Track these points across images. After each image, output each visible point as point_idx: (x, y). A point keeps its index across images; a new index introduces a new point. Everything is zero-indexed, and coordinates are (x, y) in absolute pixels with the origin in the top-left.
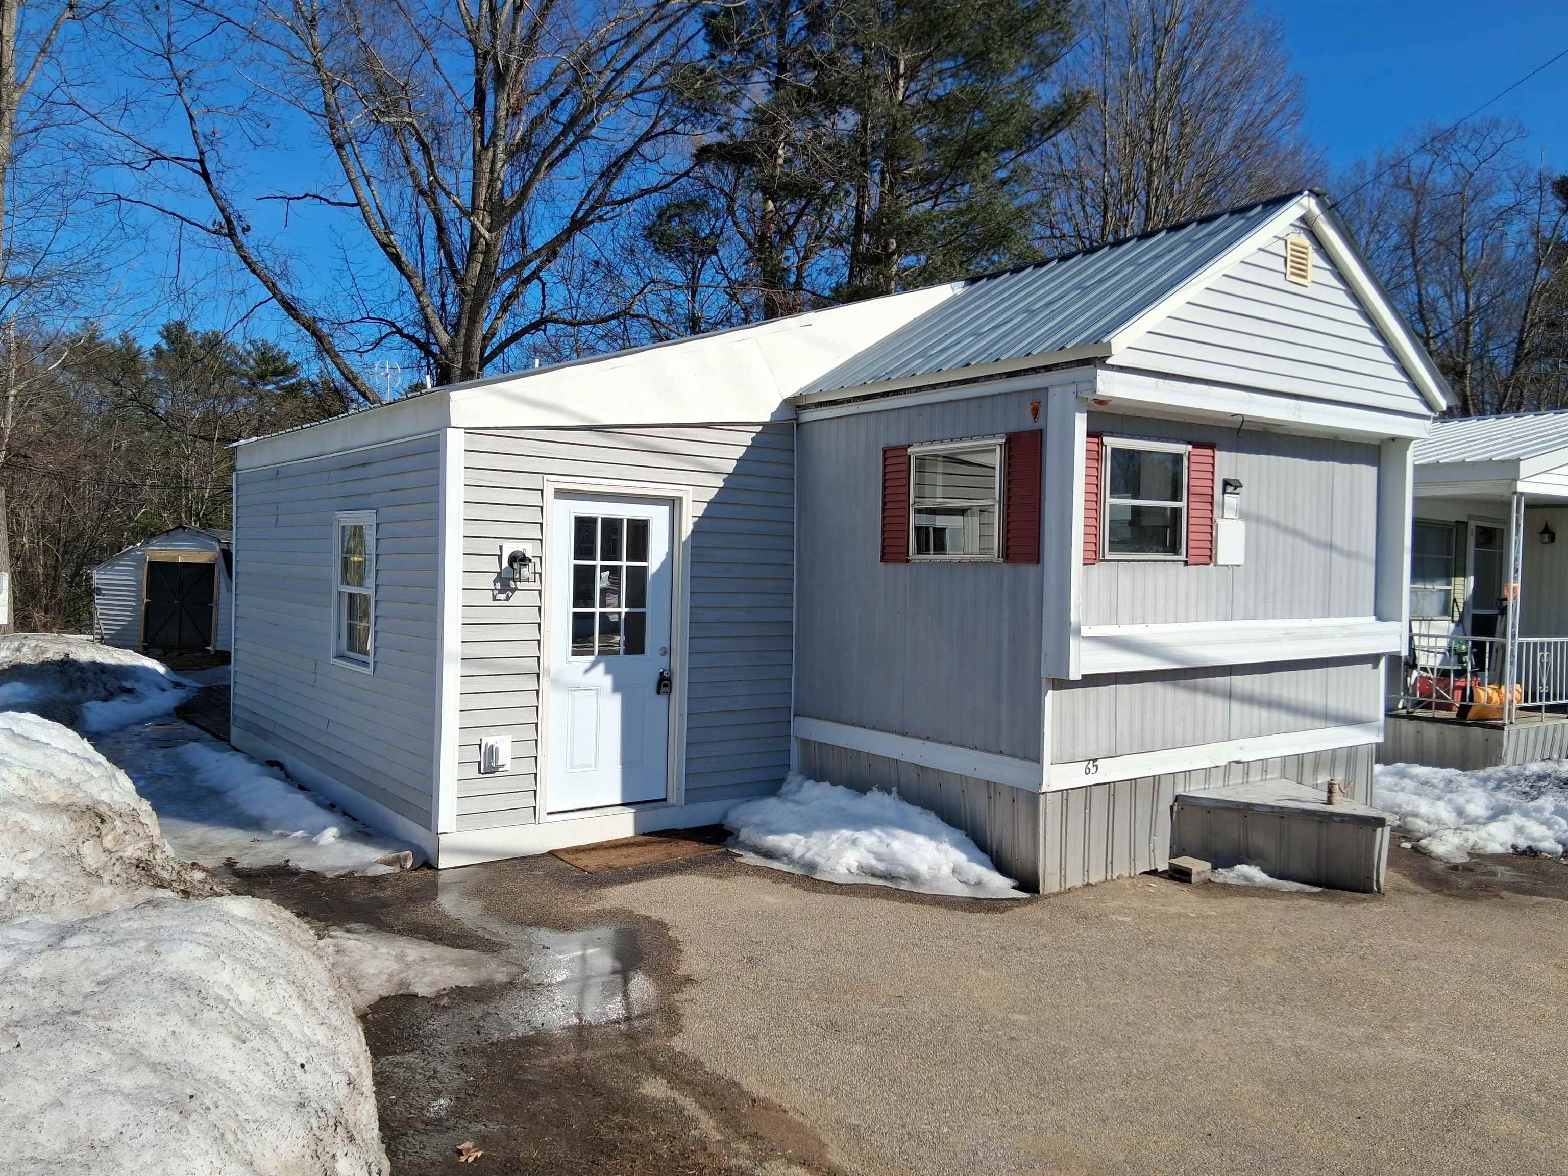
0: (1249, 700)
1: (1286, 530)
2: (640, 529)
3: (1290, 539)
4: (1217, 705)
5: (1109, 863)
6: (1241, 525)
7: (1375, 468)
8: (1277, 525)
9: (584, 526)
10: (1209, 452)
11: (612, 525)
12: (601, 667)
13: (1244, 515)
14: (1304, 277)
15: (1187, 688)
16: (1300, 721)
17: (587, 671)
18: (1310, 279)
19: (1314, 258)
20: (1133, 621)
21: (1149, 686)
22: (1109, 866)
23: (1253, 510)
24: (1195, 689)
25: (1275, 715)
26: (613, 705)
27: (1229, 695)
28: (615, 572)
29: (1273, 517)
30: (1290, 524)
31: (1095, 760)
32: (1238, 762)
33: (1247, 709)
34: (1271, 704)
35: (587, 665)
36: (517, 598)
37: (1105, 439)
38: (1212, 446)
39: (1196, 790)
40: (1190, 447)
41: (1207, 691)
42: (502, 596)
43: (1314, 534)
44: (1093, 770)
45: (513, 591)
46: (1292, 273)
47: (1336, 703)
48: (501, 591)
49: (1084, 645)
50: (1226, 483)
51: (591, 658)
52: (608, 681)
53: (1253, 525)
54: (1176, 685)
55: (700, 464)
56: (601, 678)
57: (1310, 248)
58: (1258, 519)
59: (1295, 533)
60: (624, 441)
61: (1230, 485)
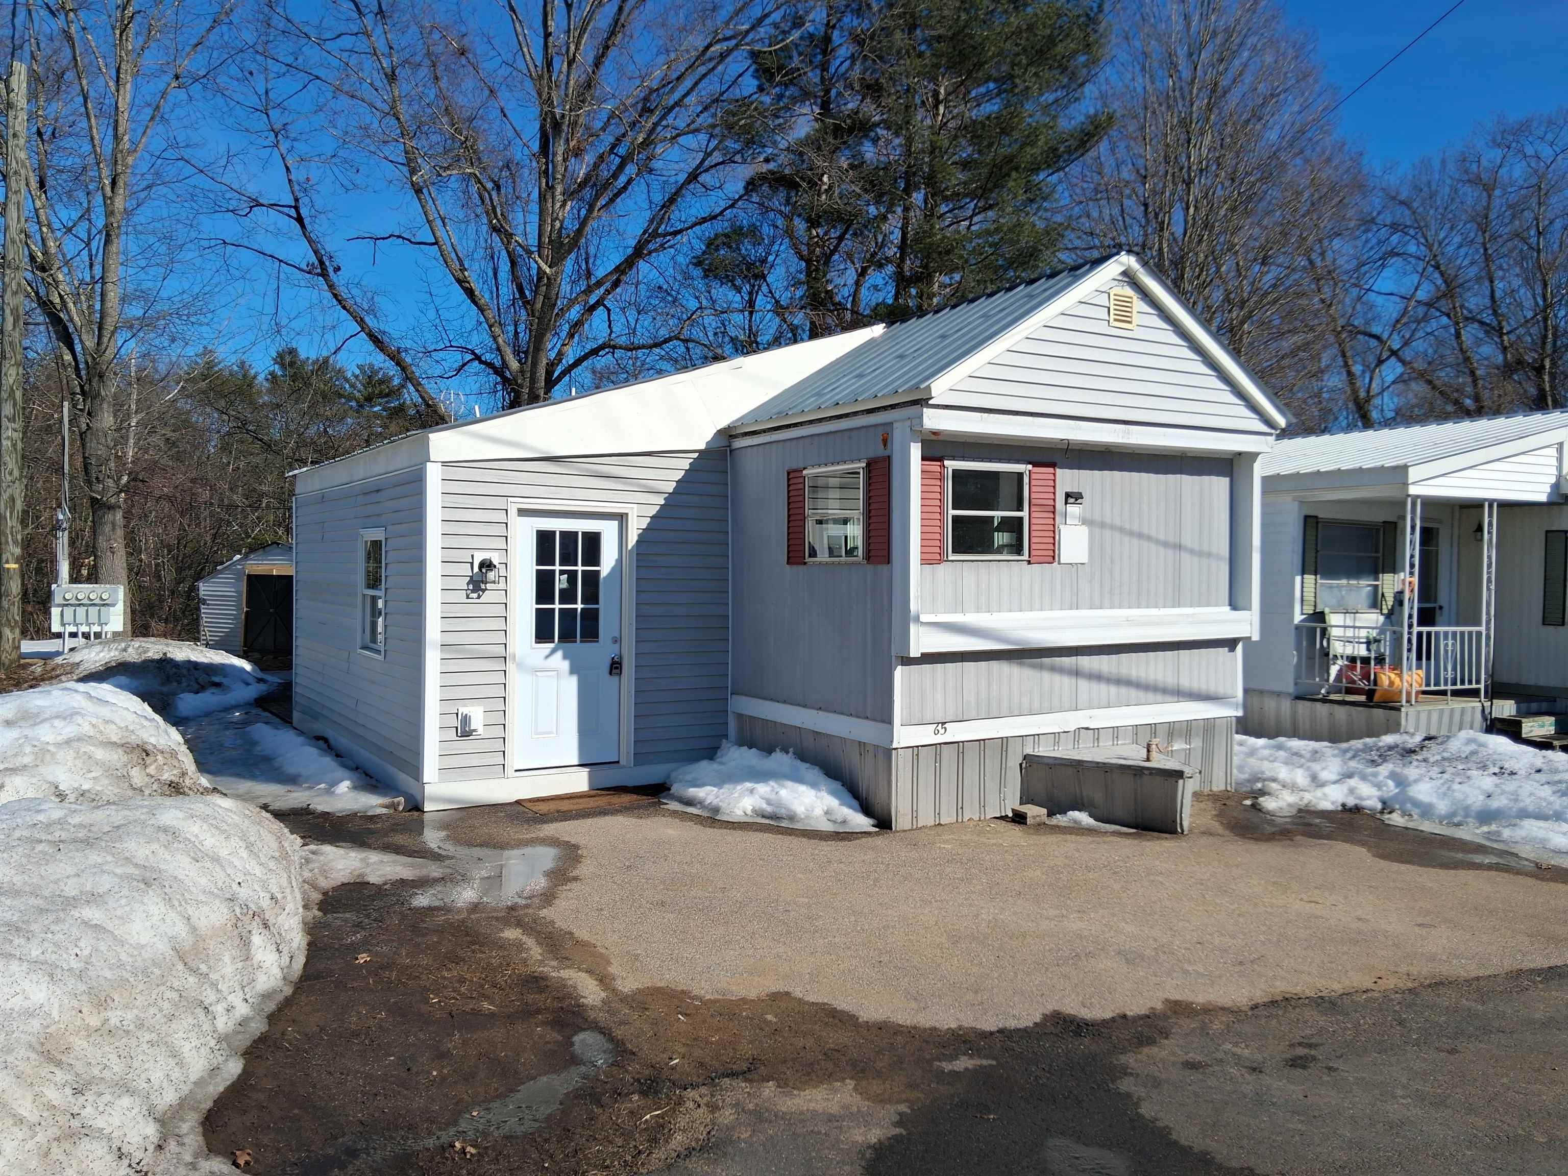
0: (1096, 677)
1: (1131, 534)
2: (593, 541)
3: (1135, 541)
4: (1066, 682)
5: (960, 808)
6: (1085, 530)
7: (1227, 480)
8: (1121, 530)
9: (544, 539)
10: (1051, 470)
11: (569, 537)
12: (559, 654)
13: (1084, 521)
14: (1130, 322)
15: (1033, 666)
16: (1151, 696)
17: (547, 657)
18: (1134, 323)
19: (1139, 305)
20: (978, 610)
21: (994, 665)
22: (960, 811)
23: (1097, 517)
24: (1041, 667)
25: (1123, 690)
26: (571, 685)
27: (1076, 673)
28: (572, 576)
29: (1118, 522)
30: (1136, 528)
31: (943, 723)
32: (1087, 729)
33: (1095, 686)
34: (1119, 681)
35: (547, 652)
36: (486, 597)
37: (946, 463)
38: (1053, 465)
39: (1044, 750)
40: (1030, 467)
41: (1053, 669)
42: (475, 595)
43: (1162, 537)
44: (942, 731)
45: (484, 591)
46: (1116, 320)
47: (1188, 681)
48: (473, 591)
49: (922, 629)
50: (1068, 495)
51: (552, 645)
52: (565, 665)
53: (1097, 530)
54: (1021, 664)
55: (644, 486)
56: (560, 663)
57: (1135, 298)
58: (1103, 525)
59: (1141, 536)
60: (577, 469)
61: (1073, 497)
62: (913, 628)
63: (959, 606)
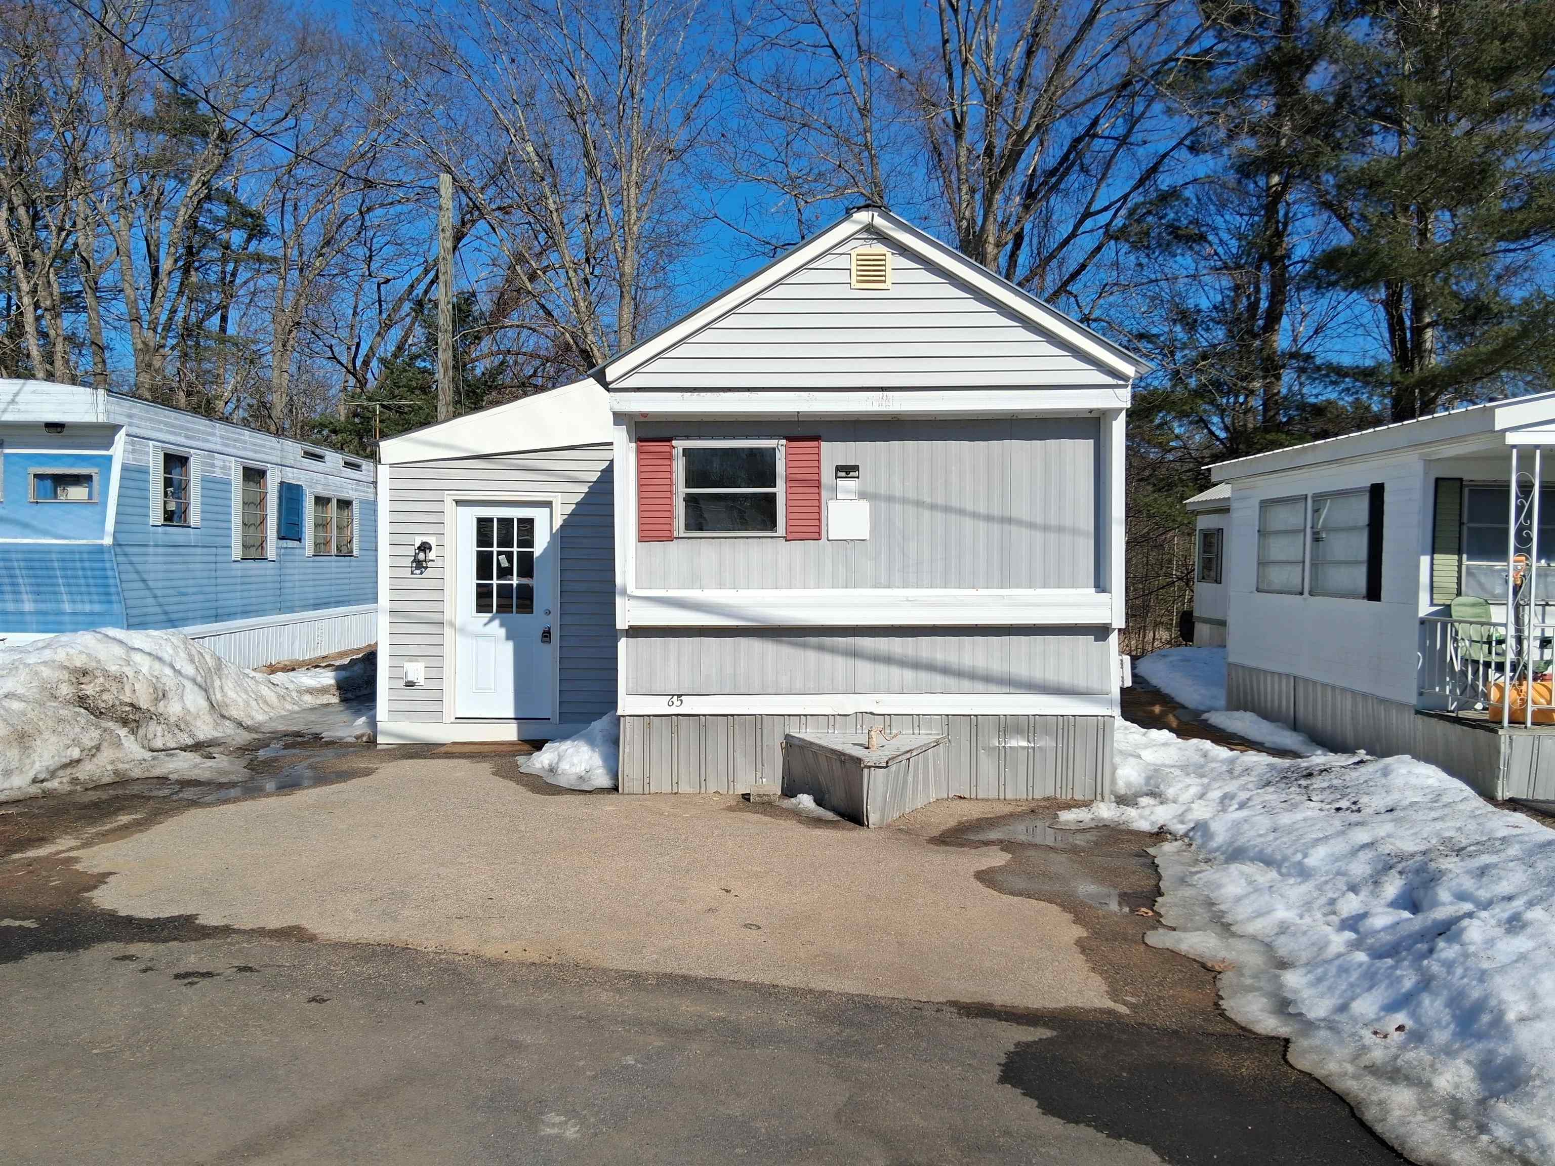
0: (881, 659)
1: (933, 507)
2: (527, 525)
3: (939, 516)
4: (841, 662)
5: (703, 781)
6: (865, 505)
7: (1092, 441)
8: (915, 503)
9: (483, 525)
10: (815, 444)
11: (505, 523)
12: (496, 623)
13: (864, 496)
14: (884, 282)
15: (795, 645)
16: (966, 684)
17: (485, 625)
18: (889, 281)
19: (894, 261)
20: (721, 586)
21: (743, 641)
22: (703, 783)
23: (883, 490)
24: (805, 646)
25: (924, 676)
26: (508, 648)
27: (855, 654)
28: (509, 556)
29: (911, 495)
30: (940, 501)
31: (679, 696)
32: (872, 713)
33: (882, 669)
34: (917, 665)
35: (486, 620)
36: (428, 573)
37: (674, 443)
38: (817, 438)
39: (809, 734)
40: (784, 442)
41: (821, 648)
42: (418, 572)
43: (982, 509)
44: (677, 703)
45: (426, 568)
46: (858, 281)
47: (1021, 669)
48: (417, 568)
49: (630, 604)
50: (839, 469)
51: (490, 615)
52: (502, 632)
53: (883, 505)
54: (776, 642)
55: (569, 477)
56: (497, 629)
57: (889, 255)
58: (890, 499)
59: (947, 509)
60: (505, 464)
61: (847, 471)
62: (619, 601)
63: (694, 581)
